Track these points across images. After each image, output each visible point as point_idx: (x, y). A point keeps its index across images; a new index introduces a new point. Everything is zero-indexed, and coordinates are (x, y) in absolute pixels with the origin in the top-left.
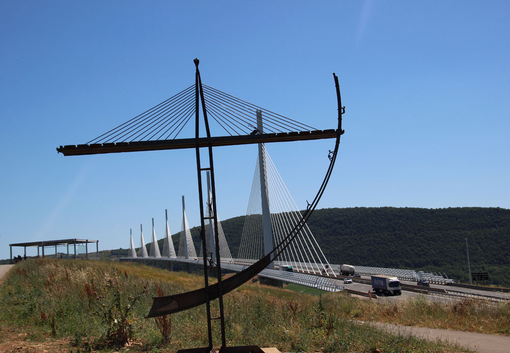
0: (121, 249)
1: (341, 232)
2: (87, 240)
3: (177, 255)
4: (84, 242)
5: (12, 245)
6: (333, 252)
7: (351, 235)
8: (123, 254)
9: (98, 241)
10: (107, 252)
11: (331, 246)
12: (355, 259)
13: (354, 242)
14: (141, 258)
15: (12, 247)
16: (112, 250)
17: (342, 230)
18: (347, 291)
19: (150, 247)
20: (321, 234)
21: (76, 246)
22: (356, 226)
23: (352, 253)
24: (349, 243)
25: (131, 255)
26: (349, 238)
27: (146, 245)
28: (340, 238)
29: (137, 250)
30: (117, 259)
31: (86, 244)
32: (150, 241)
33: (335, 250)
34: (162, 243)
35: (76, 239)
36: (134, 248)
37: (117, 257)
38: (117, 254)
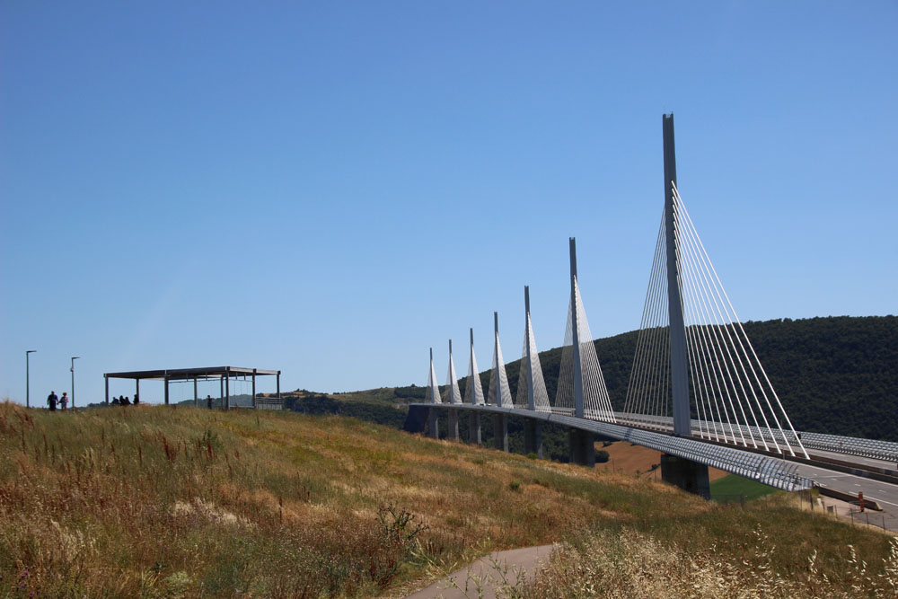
0: (413, 386)
1: (855, 365)
2: (255, 370)
3: (514, 403)
4: (248, 374)
5: (108, 376)
6: (836, 407)
7: (876, 372)
8: (417, 397)
9: (279, 372)
10: (386, 390)
11: (832, 393)
12: (885, 422)
13: (881, 386)
14: (448, 404)
15: (110, 379)
16: (397, 388)
17: (856, 362)
18: (817, 491)
19: (465, 384)
20: (810, 369)
21: (229, 382)
22: (887, 356)
23: (877, 410)
24: (872, 388)
25: (431, 398)
26: (872, 379)
27: (459, 382)
28: (853, 377)
29: (442, 389)
30: (405, 405)
31: (253, 379)
32: (466, 374)
33: (839, 401)
34: (488, 378)
35: (229, 368)
36: (436, 385)
37: (406, 402)
38: (405, 396)
